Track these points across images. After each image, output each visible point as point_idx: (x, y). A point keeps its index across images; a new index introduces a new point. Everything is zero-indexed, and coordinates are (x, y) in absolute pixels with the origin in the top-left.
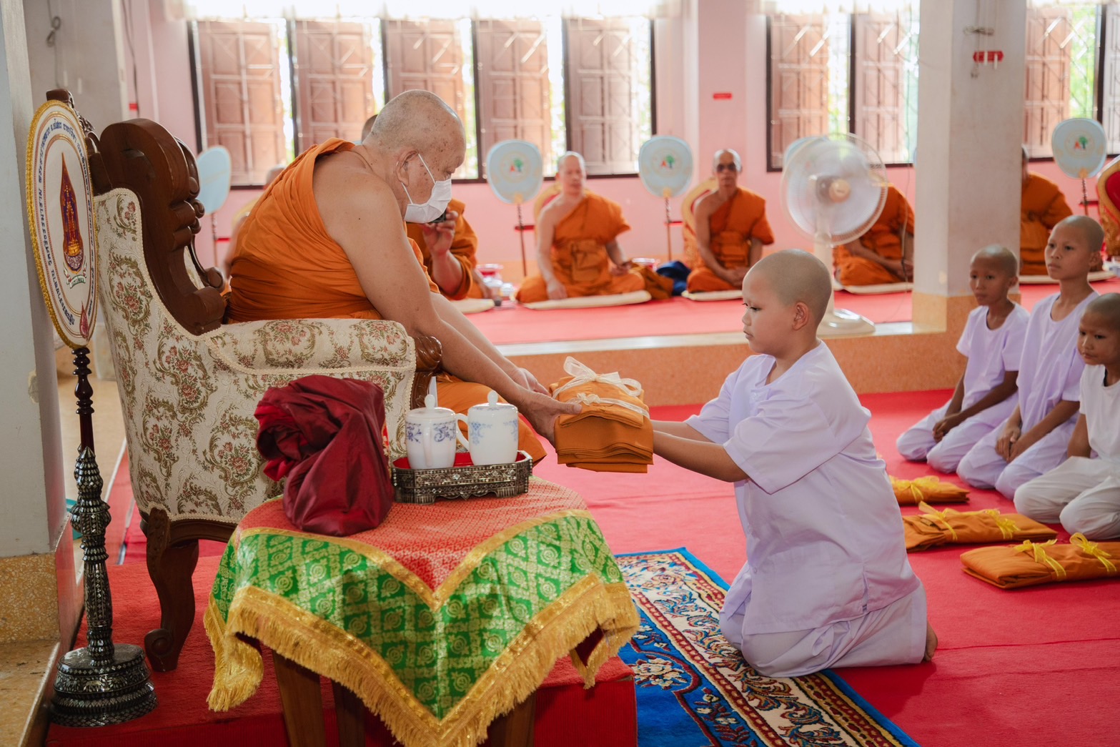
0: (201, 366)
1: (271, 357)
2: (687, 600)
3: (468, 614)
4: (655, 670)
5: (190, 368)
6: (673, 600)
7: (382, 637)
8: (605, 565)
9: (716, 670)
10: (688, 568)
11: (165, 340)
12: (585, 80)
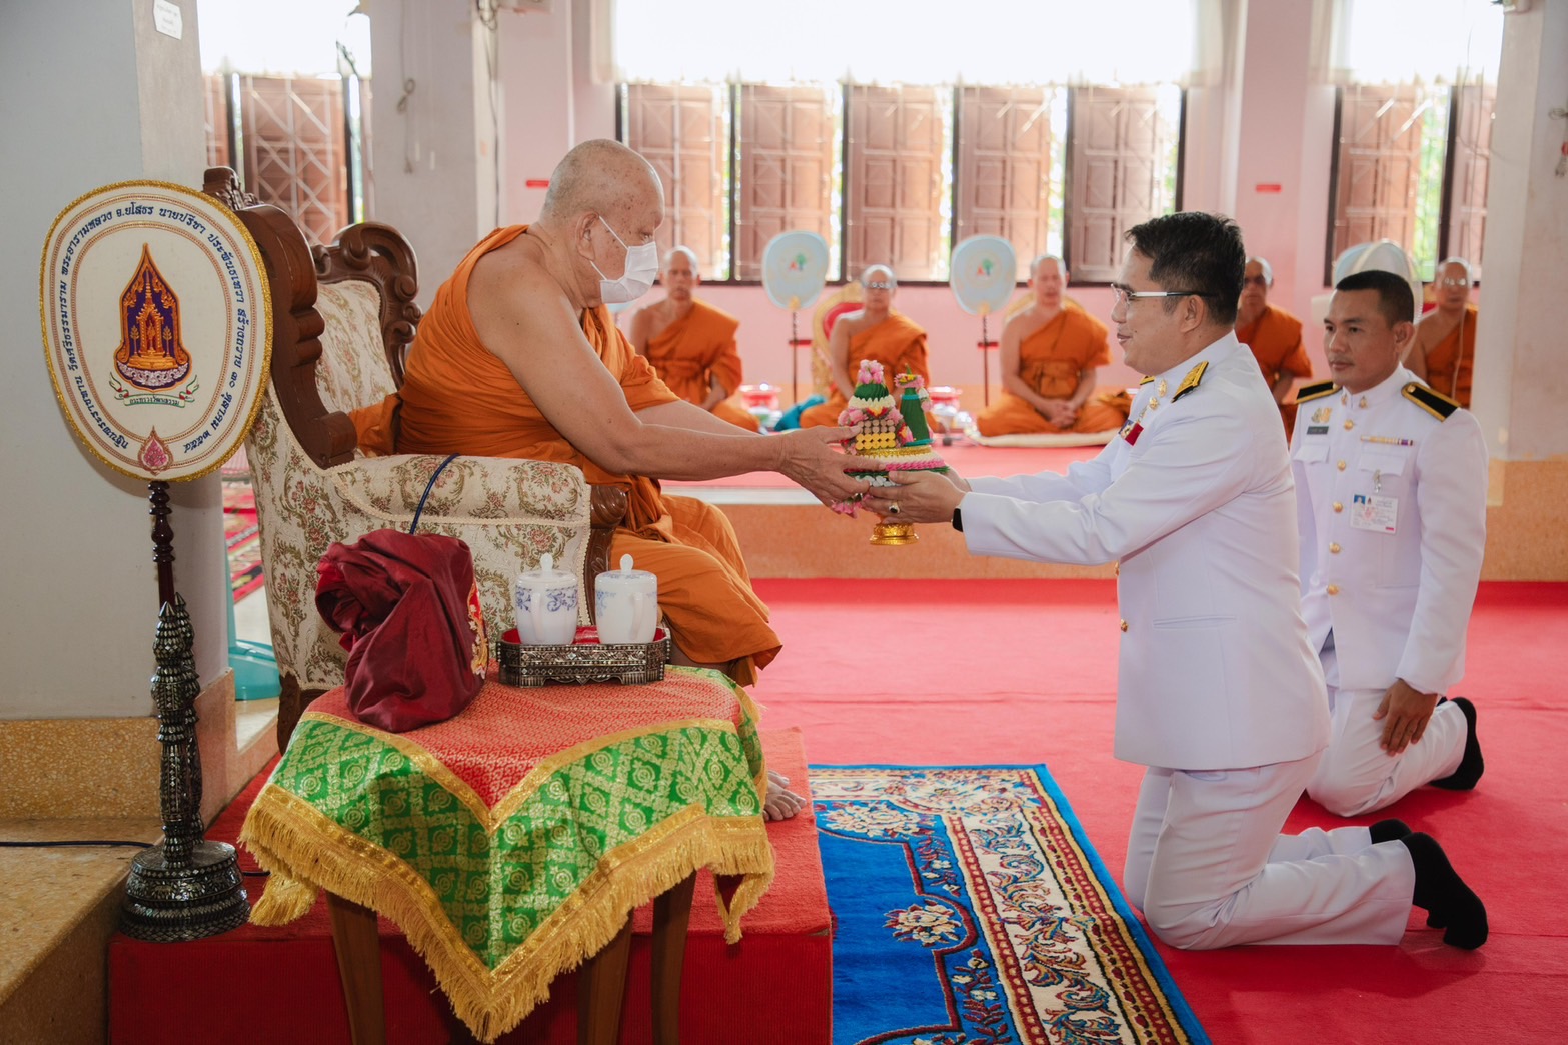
0: (329, 507)
1: (410, 500)
2: (1013, 832)
3: (532, 843)
4: (926, 919)
5: (317, 507)
6: (996, 831)
7: (432, 860)
8: (737, 792)
9: (1002, 927)
10: (1035, 791)
11: (292, 473)
12: (1094, 164)
